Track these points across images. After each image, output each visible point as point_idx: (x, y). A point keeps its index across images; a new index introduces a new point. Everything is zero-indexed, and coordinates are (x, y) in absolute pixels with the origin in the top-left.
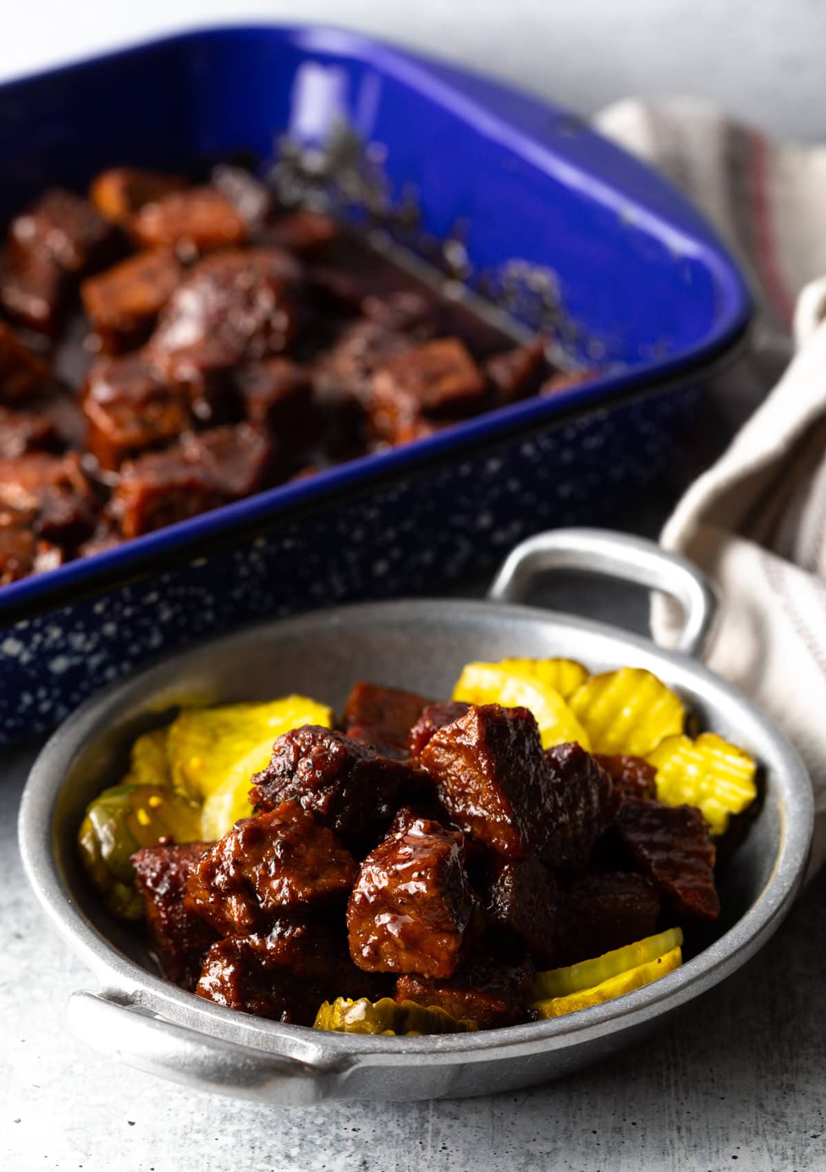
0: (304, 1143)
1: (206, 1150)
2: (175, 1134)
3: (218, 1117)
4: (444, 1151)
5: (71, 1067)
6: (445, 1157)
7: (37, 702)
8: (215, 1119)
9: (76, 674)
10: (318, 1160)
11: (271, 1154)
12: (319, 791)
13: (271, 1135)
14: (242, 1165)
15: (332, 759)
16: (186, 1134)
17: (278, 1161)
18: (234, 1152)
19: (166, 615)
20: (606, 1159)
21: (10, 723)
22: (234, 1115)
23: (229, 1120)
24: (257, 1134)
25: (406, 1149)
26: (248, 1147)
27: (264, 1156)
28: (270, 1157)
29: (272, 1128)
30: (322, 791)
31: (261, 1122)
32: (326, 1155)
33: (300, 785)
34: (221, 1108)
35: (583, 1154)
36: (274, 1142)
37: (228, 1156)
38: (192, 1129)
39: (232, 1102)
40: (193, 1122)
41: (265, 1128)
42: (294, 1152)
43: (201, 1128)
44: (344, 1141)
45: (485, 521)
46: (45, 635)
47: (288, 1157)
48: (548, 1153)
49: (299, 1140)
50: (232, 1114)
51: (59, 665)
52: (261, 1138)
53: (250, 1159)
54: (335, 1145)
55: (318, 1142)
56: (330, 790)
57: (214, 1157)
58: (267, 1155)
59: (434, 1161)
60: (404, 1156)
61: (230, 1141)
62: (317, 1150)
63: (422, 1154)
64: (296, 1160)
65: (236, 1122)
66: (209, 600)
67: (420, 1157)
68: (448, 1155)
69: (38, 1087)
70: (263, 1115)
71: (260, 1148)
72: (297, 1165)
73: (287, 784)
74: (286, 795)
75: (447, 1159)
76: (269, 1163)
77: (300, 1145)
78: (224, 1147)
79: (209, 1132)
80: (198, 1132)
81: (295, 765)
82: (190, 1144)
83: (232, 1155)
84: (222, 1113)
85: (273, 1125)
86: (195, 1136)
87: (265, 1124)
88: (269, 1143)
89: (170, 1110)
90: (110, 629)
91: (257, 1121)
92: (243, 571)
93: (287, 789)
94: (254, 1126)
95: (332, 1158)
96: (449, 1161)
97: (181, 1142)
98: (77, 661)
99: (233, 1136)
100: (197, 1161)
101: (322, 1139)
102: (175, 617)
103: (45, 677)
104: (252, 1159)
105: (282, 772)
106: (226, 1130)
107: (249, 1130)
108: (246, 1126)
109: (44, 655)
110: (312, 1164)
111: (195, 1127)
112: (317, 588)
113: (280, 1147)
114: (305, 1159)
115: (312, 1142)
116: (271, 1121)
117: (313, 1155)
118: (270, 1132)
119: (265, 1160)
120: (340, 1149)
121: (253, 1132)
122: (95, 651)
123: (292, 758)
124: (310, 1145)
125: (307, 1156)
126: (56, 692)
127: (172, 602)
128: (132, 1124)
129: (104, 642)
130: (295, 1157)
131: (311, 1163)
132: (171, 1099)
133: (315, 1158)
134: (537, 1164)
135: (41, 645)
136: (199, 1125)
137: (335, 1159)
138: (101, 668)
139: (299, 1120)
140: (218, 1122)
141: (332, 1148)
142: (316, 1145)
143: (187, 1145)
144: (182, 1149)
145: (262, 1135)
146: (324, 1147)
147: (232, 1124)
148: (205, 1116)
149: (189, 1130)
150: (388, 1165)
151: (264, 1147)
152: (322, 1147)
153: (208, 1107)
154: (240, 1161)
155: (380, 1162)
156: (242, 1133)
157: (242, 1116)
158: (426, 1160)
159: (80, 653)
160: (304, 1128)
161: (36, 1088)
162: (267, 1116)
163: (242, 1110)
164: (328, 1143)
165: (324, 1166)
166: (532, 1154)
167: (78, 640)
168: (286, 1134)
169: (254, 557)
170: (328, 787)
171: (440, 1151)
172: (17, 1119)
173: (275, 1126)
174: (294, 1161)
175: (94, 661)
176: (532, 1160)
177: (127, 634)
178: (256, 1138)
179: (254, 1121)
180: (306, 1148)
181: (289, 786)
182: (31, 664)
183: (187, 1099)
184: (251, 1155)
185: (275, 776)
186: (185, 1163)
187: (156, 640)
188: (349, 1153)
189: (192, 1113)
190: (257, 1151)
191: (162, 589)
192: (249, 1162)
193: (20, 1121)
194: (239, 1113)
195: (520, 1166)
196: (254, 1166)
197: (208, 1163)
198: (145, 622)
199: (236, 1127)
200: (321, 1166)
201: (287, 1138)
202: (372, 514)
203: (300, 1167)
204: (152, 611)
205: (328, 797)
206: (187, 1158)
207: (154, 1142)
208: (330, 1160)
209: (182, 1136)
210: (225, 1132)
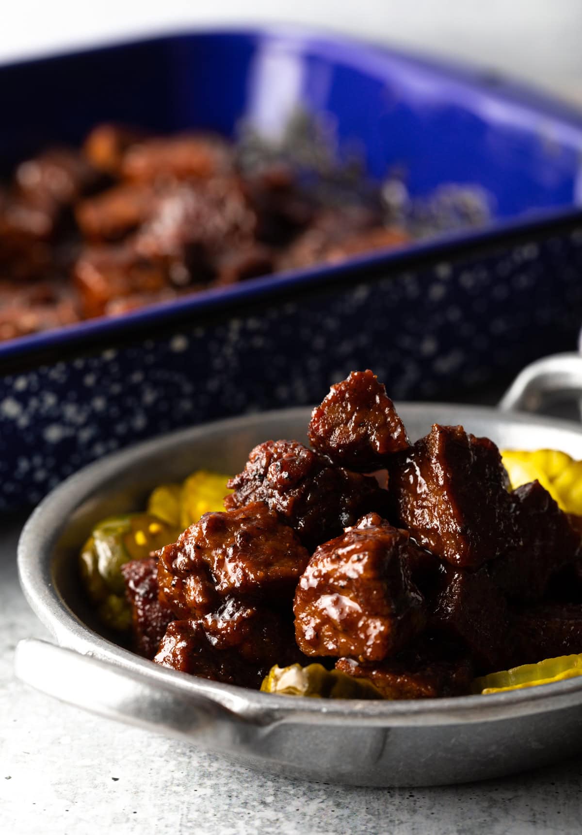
0: (279, 793)
1: (186, 798)
2: (157, 787)
3: (196, 774)
4: (411, 798)
5: (59, 739)
6: (412, 803)
7: (32, 471)
8: (194, 775)
9: (68, 445)
10: (292, 805)
11: (248, 801)
12: (285, 494)
13: (248, 787)
14: (220, 809)
15: (299, 463)
16: (167, 787)
17: (254, 806)
18: (213, 800)
19: (149, 397)
20: (565, 803)
21: (9, 488)
22: (212, 773)
23: (207, 777)
24: (234, 786)
25: (375, 797)
26: (225, 796)
27: (240, 803)
28: (246, 803)
29: (247, 782)
30: (288, 493)
31: (237, 778)
32: (299, 802)
33: (269, 487)
34: (200, 768)
35: (544, 799)
36: (250, 792)
37: (207, 803)
38: (172, 784)
39: (210, 763)
40: (173, 778)
41: (241, 782)
42: (270, 799)
43: (181, 782)
44: (317, 791)
45: (429, 346)
46: (41, 401)
47: (263, 803)
48: (510, 800)
49: (273, 790)
50: (210, 772)
51: (54, 434)
52: (238, 789)
53: (227, 805)
54: (308, 794)
55: (292, 792)
56: (296, 493)
57: (193, 803)
58: (243, 801)
59: (402, 805)
60: (374, 802)
61: (209, 792)
62: (291, 798)
63: (390, 800)
64: (271, 805)
65: (214, 777)
66: (188, 388)
67: (388, 802)
68: (415, 801)
69: (28, 753)
70: (239, 773)
71: (237, 797)
72: (273, 808)
73: (257, 487)
74: (255, 497)
75: (415, 804)
76: (245, 807)
77: (275, 795)
78: (203, 796)
79: (188, 785)
80: (178, 786)
81: (266, 468)
82: (170, 794)
83: (211, 802)
84: (200, 772)
85: (249, 780)
86: (175, 788)
87: (241, 779)
88: (245, 793)
89: (151, 769)
90: (99, 404)
91: (234, 777)
92: (217, 363)
93: (257, 491)
94: (231, 781)
95: (306, 804)
96: (417, 805)
97: (162, 792)
98: (69, 432)
99: (211, 789)
100: (177, 807)
101: (295, 790)
102: (157, 402)
103: (40, 444)
104: (230, 805)
105: (255, 476)
106: (205, 783)
107: (226, 784)
108: (223, 781)
109: (41, 421)
110: (287, 808)
111: (176, 782)
112: (283, 392)
113: (255, 795)
114: (280, 805)
115: (285, 792)
116: (247, 777)
117: (287, 801)
118: (246, 785)
119: (241, 805)
120: (312, 797)
121: (230, 785)
122: (85, 425)
123: (264, 462)
124: (285, 794)
125: (282, 803)
126: (51, 462)
127: (155, 384)
128: (116, 779)
129: (94, 418)
130: (270, 803)
131: (285, 807)
132: (152, 761)
133: (289, 804)
134: (500, 808)
135: (37, 411)
136: (179, 780)
137: (308, 804)
138: (91, 443)
139: (273, 776)
140: (197, 778)
141: (305, 796)
142: (290, 795)
143: (167, 795)
144: (163, 797)
145: (239, 787)
146: (298, 796)
147: (210, 779)
148: (185, 774)
149: (169, 784)
150: (358, 809)
151: (240, 796)
152: (295, 796)
153: (187, 767)
154: (218, 806)
155: (350, 807)
156: (220, 786)
157: (219, 774)
158: (394, 805)
159: (71, 424)
160: (278, 782)
161: (26, 754)
162: (243, 773)
163: (219, 769)
164: (301, 793)
165: (298, 810)
166: (495, 800)
167: (70, 411)
168: (261, 786)
169: (228, 351)
170: (294, 490)
171: (408, 798)
172: (8, 776)
173: (250, 781)
174: (269, 806)
175: (85, 435)
176: (495, 804)
177: (114, 411)
178: (233, 789)
179: (231, 777)
180: (281, 796)
181: (259, 489)
182: (28, 429)
183: (167, 761)
184: (228, 801)
185: (248, 480)
186: (166, 807)
187: (140, 422)
188: (321, 800)
189: (173, 771)
190: (234, 799)
191: (146, 369)
192: (226, 807)
193: (10, 778)
194: (217, 771)
195: (483, 809)
196: (232, 810)
197: (187, 808)
198: (130, 402)
199: (213, 782)
200: (294, 809)
201: (262, 790)
202: (331, 324)
203: (275, 810)
204: (135, 391)
205: (293, 498)
206: (168, 804)
207: (136, 793)
208: (303, 805)
209: (163, 788)
210: (204, 786)
